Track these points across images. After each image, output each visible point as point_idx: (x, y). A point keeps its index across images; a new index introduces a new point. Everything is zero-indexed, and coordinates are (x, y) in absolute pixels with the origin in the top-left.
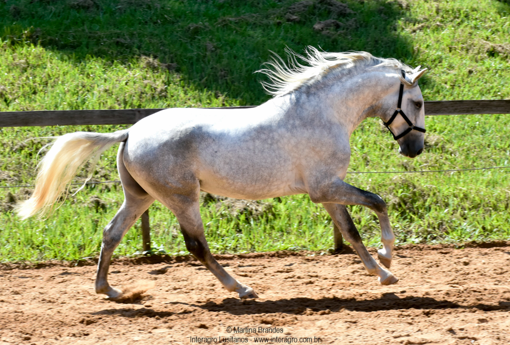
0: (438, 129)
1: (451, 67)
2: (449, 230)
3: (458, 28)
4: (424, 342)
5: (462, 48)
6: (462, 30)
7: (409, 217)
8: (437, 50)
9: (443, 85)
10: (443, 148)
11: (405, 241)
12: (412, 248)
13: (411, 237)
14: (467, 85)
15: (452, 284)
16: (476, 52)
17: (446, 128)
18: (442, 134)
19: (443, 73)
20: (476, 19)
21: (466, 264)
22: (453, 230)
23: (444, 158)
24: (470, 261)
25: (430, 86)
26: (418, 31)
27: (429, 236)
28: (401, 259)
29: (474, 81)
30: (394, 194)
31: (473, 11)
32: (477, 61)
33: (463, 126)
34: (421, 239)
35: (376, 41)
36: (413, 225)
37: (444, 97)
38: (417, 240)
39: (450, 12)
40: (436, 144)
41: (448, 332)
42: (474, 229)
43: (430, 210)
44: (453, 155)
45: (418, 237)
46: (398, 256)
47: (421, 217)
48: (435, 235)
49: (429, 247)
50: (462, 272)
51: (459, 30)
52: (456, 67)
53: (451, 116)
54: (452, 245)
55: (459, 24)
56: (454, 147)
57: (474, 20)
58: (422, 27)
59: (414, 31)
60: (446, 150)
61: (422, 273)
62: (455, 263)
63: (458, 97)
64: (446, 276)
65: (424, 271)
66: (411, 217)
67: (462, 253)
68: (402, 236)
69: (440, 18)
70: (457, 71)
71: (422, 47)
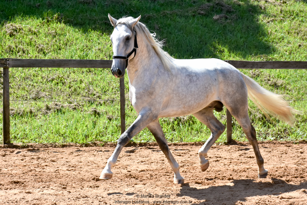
0: (282, 77)
1: (289, 43)
2: (290, 133)
3: (292, 21)
4: (291, 197)
5: (295, 33)
6: (295, 22)
7: (267, 125)
8: (282, 33)
9: (285, 52)
10: (285, 87)
11: (265, 138)
12: (270, 143)
13: (268, 136)
14: (298, 53)
15: (298, 164)
16: (303, 35)
17: (286, 77)
18: (284, 80)
19: (285, 46)
20: (303, 16)
21: (302, 153)
22: (292, 133)
23: (286, 93)
24: (304, 151)
25: (278, 53)
26: (270, 22)
27: (279, 136)
28: (265, 149)
29: (302, 51)
30: (259, 112)
31: (300, 12)
32: (303, 40)
33: (296, 76)
34: (274, 138)
35: (248, 27)
36: (270, 130)
37: (285, 59)
38: (272, 139)
39: (288, 12)
40: (282, 85)
41: (303, 192)
42: (303, 133)
43: (279, 122)
44: (291, 91)
45: (273, 137)
46: (263, 147)
47: (275, 126)
48: (282, 136)
49: (279, 143)
50: (301, 157)
51: (293, 22)
52: (292, 43)
53: (289, 70)
54: (292, 142)
55: (293, 19)
56: (291, 87)
57: (301, 17)
58: (273, 20)
59: (268, 22)
60: (287, 89)
61: (279, 157)
62: (296, 152)
63: (293, 60)
64: (293, 159)
65: (280, 156)
66: (269, 125)
67: (298, 146)
68: (264, 136)
69: (282, 15)
70: (292, 45)
71: (273, 31)
